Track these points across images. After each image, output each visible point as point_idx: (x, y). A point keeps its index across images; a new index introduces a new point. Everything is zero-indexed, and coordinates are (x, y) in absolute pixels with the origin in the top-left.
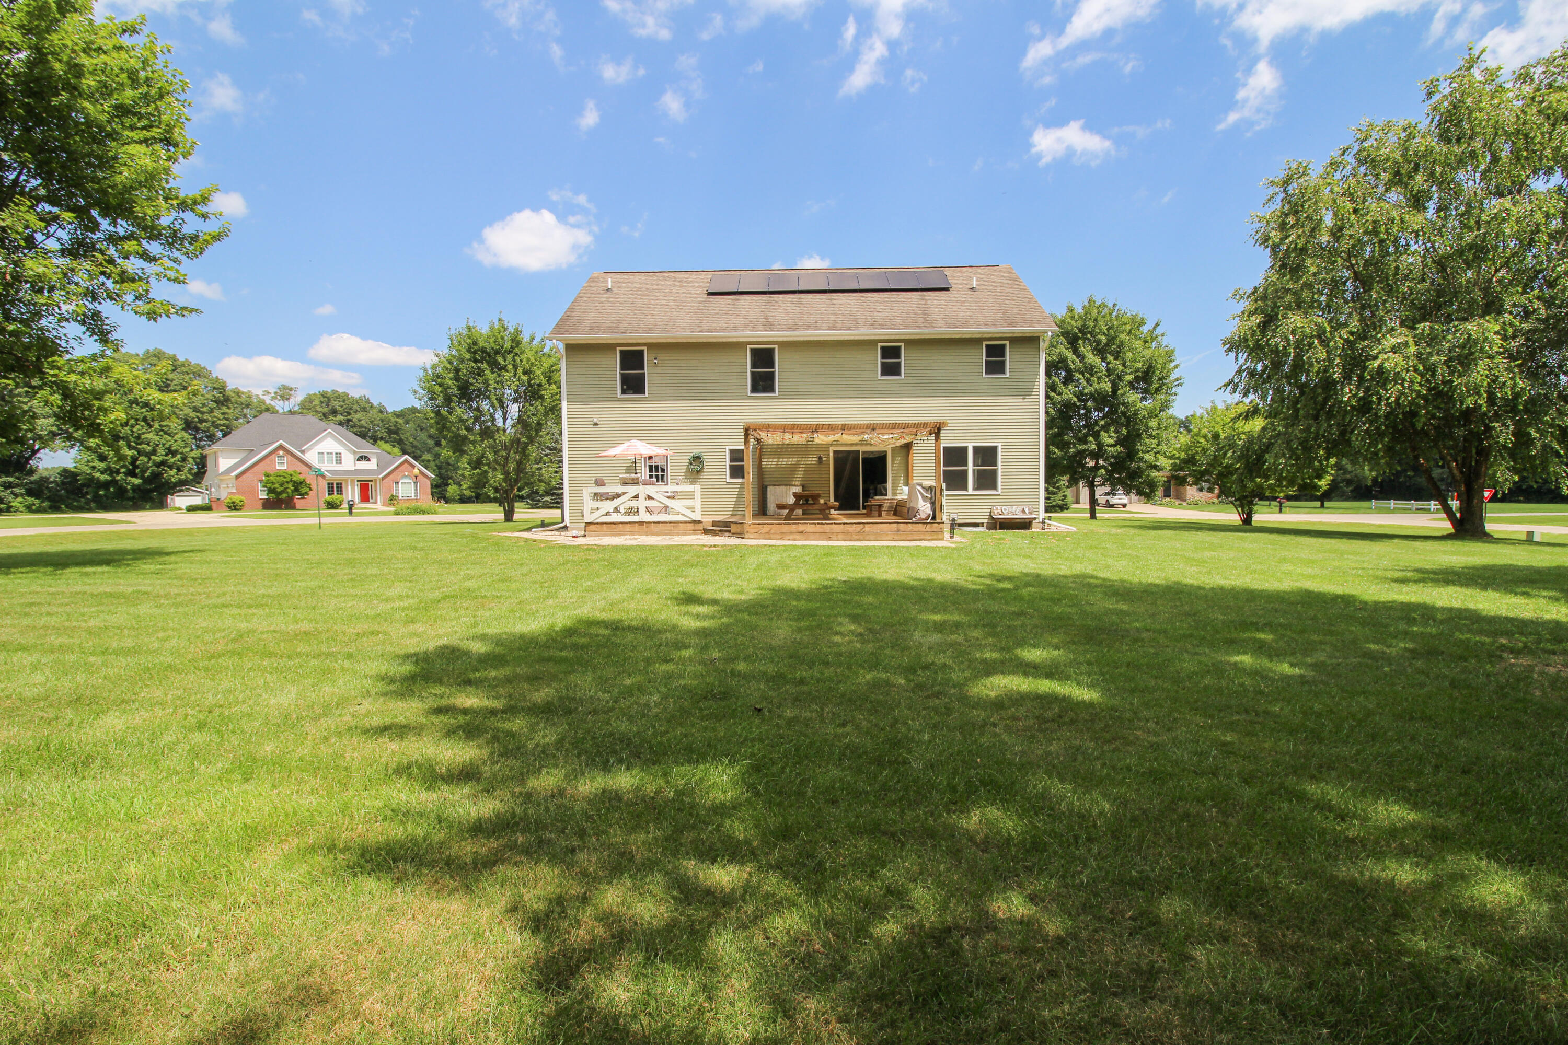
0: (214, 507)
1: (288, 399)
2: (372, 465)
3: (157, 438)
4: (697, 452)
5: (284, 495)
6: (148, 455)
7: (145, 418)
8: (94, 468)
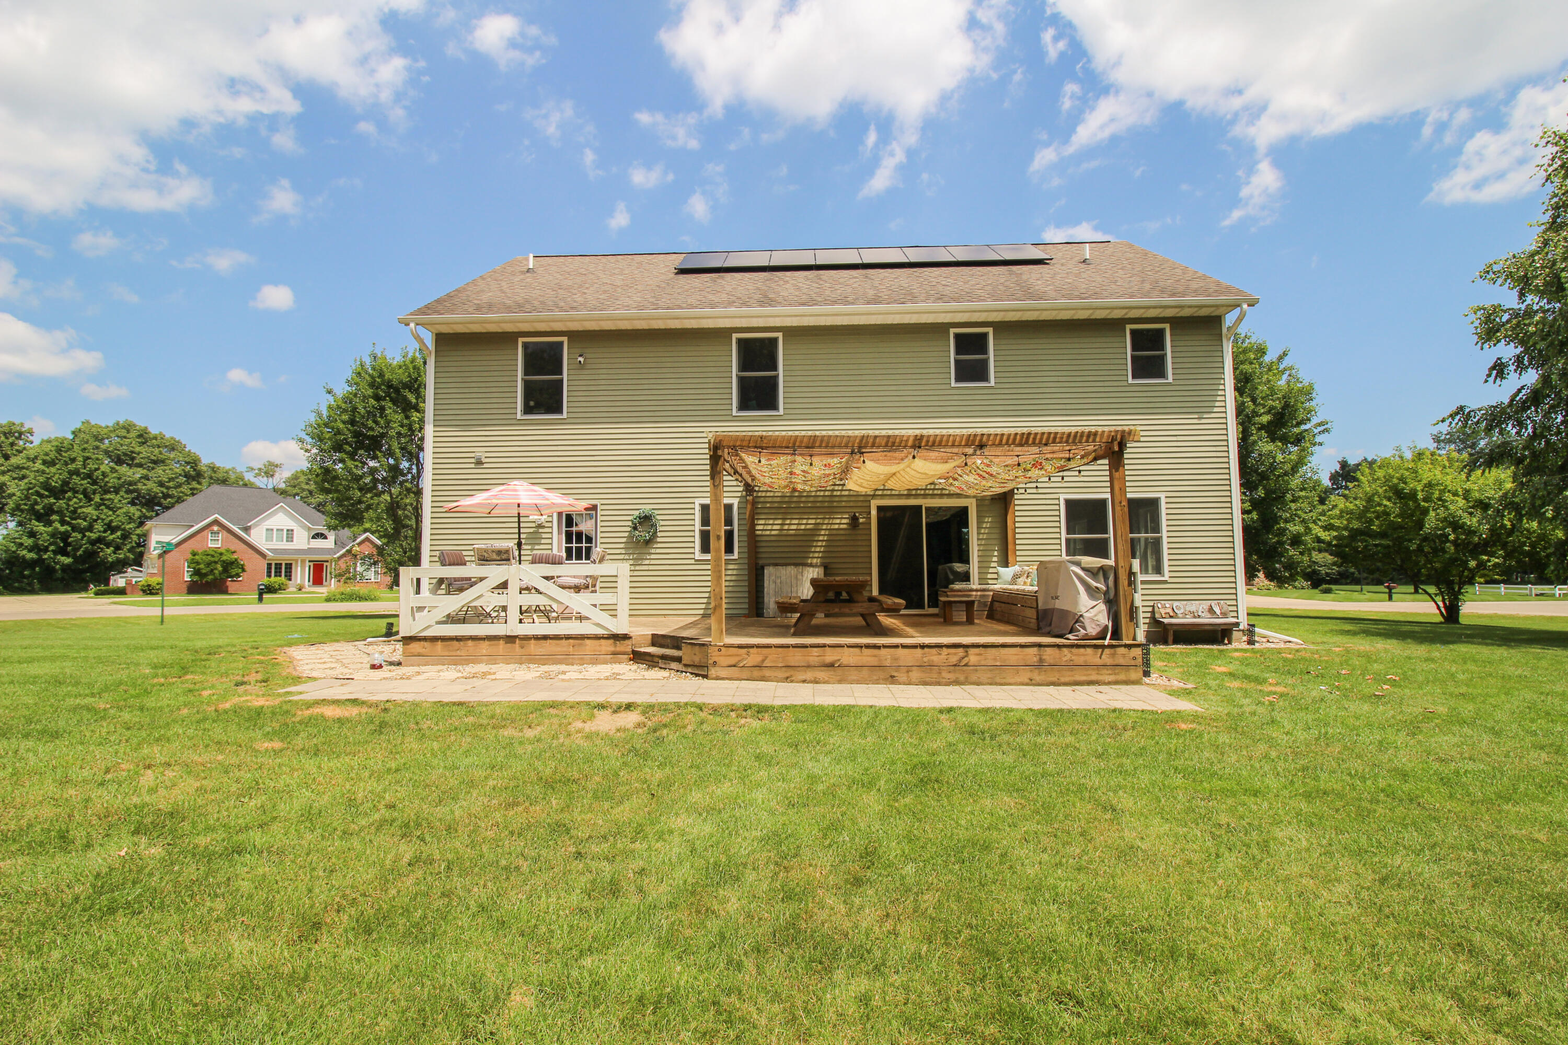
0: (129, 590)
1: (272, 476)
2: (329, 543)
3: (95, 513)
4: (647, 508)
5: (211, 577)
6: (82, 531)
7: (85, 489)
8: (22, 544)
